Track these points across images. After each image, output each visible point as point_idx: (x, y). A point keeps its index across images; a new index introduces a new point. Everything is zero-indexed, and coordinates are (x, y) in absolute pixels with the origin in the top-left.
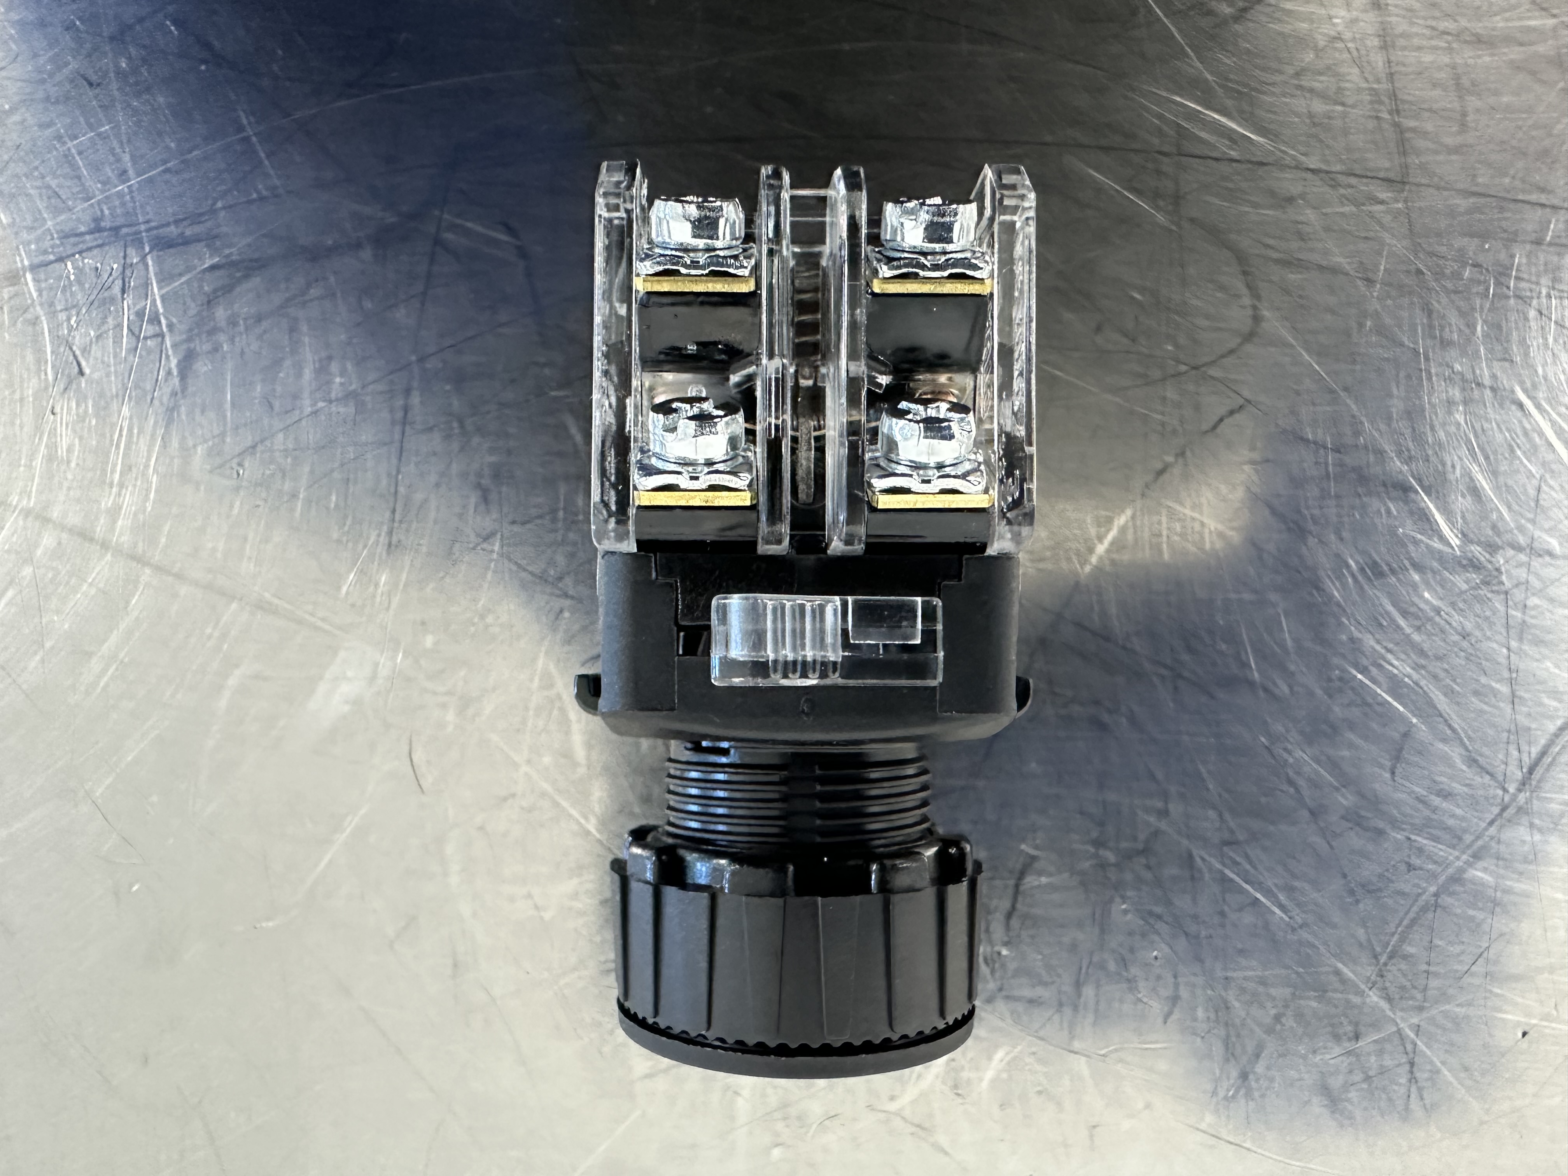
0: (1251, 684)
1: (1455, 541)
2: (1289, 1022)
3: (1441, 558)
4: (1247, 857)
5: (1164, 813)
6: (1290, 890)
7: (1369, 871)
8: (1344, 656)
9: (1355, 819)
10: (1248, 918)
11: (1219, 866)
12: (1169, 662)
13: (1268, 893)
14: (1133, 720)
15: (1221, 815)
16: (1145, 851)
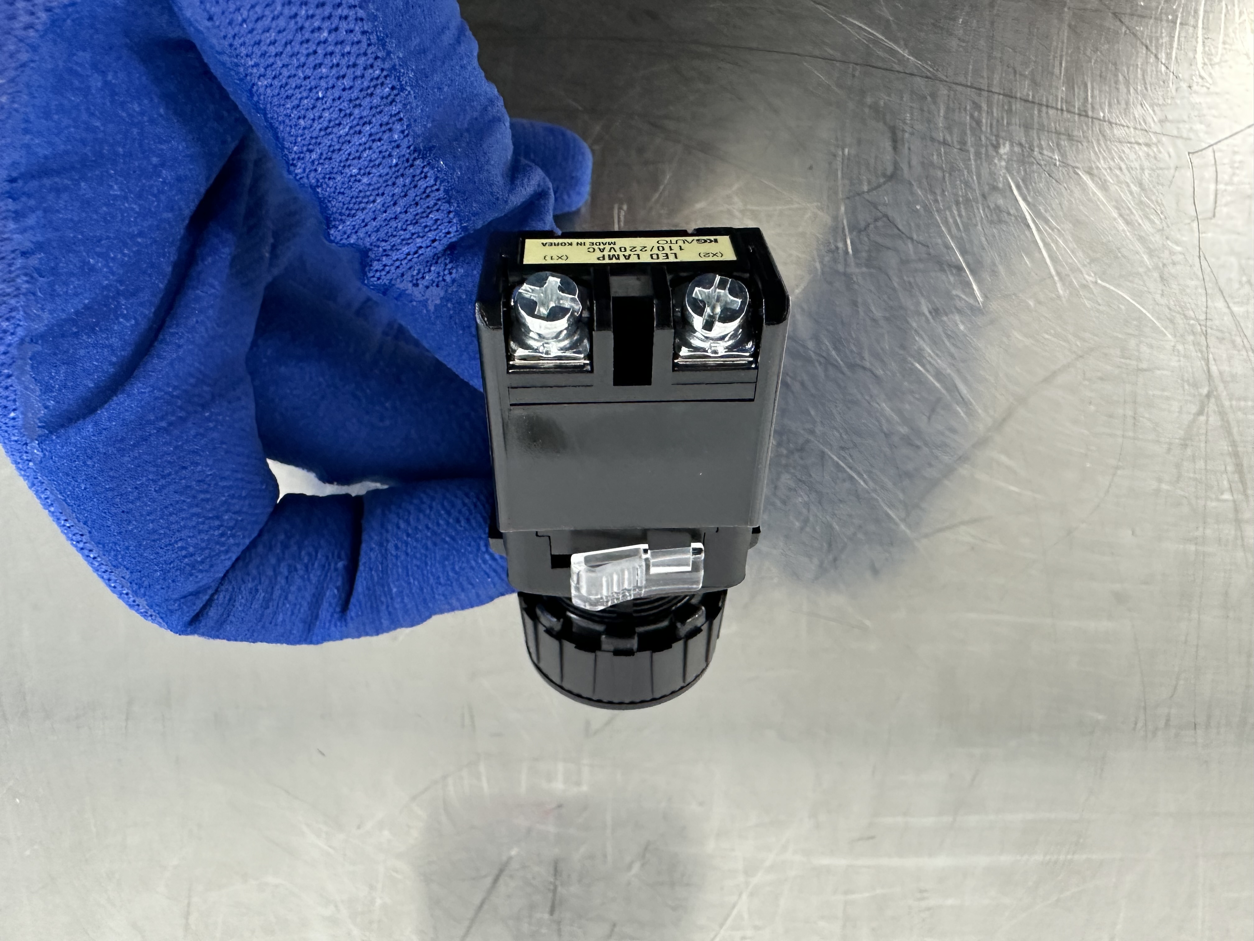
0: (864, 368)
1: (980, 299)
2: (860, 536)
3: (972, 308)
4: (851, 456)
5: (812, 432)
6: (869, 473)
7: (910, 466)
8: (913, 357)
9: (907, 441)
10: (847, 485)
11: (835, 458)
12: (824, 354)
13: (859, 474)
14: (802, 384)
15: (841, 434)
16: (801, 450)
